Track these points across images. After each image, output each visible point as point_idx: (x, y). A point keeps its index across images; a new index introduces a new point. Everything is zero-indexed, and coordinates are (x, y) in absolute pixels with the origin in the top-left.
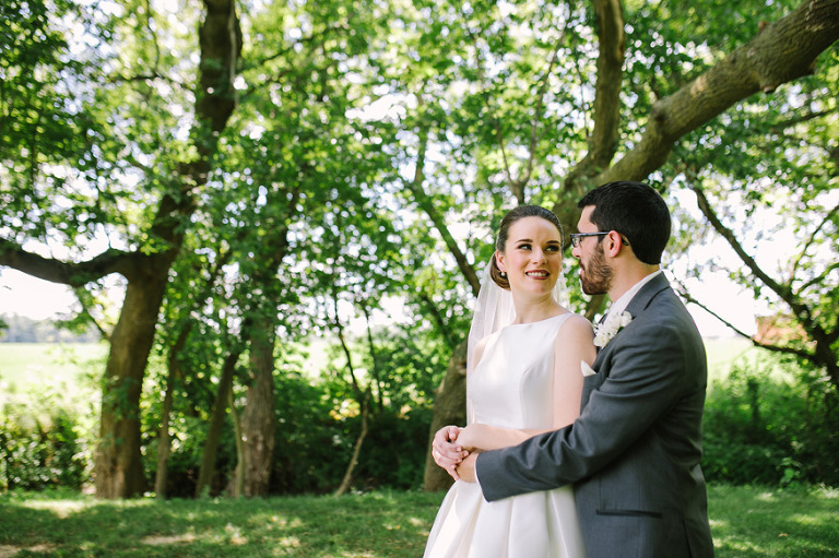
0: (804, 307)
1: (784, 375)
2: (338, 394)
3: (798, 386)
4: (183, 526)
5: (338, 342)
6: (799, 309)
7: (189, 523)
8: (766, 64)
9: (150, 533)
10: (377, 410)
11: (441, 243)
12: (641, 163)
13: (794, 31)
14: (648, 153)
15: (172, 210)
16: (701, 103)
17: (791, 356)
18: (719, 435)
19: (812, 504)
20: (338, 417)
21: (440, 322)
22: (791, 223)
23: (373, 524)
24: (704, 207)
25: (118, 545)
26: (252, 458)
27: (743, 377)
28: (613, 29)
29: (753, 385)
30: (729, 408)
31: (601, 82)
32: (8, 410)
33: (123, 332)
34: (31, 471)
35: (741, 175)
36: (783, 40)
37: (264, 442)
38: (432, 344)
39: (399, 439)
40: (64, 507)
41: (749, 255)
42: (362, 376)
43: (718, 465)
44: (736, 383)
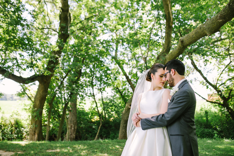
0: (220, 91)
1: (215, 110)
2: (94, 114)
3: (219, 112)
4: (56, 147)
5: (94, 100)
6: (219, 91)
7: (58, 147)
8: (208, 29)
9: (48, 149)
10: (104, 119)
11: (122, 73)
12: (177, 53)
13: (215, 21)
14: (179, 50)
15: (52, 64)
16: (192, 38)
17: (217, 104)
18: (197, 126)
19: (222, 143)
20: (93, 121)
21: (121, 95)
22: (217, 68)
23: (106, 147)
24: (193, 64)
25: (40, 152)
26: (71, 131)
27: (204, 110)
28: (170, 18)
29: (206, 112)
30: (200, 119)
31: (167, 31)
32: (2, 118)
33: (38, 97)
34: (9, 135)
35: (203, 55)
36: (212, 23)
37: (74, 127)
38: (119, 101)
39: (110, 126)
40: (23, 143)
41: (205, 77)
42: (100, 109)
43: (197, 134)
44: (202, 112)
